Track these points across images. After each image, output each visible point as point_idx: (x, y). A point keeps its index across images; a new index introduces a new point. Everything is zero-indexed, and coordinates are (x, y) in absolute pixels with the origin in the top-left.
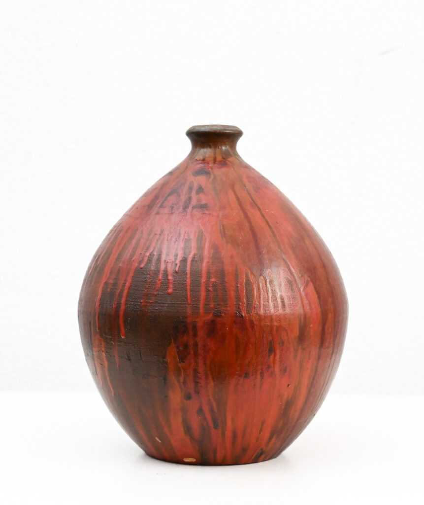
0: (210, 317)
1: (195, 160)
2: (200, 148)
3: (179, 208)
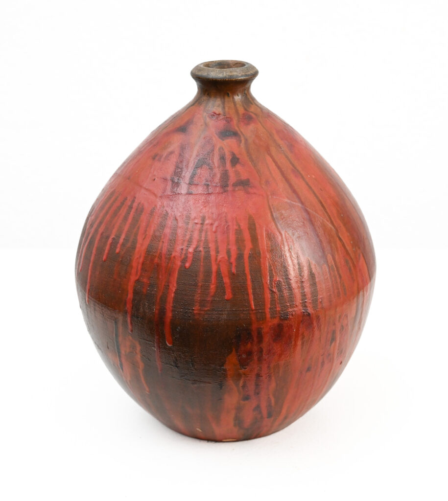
0: (276, 321)
1: (213, 114)
2: (215, 97)
3: (216, 186)
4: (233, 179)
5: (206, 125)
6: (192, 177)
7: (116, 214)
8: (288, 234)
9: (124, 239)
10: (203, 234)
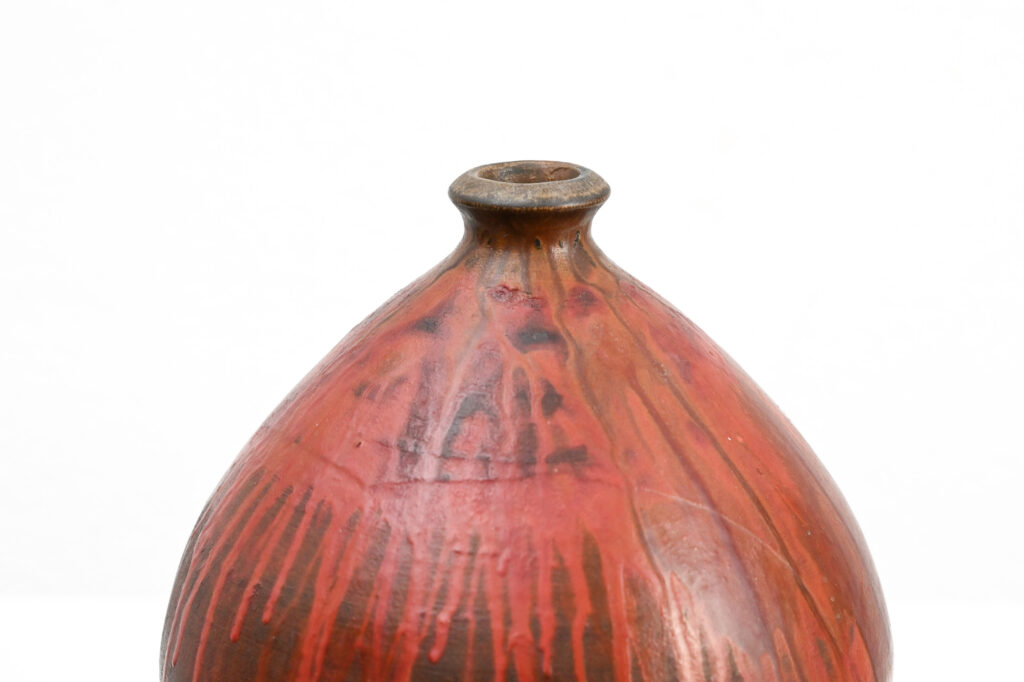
1: (500, 288)
2: (507, 248)
3: (506, 463)
4: (546, 445)
5: (485, 314)
6: (449, 441)
7: (264, 525)
8: (679, 580)
9: (283, 588)
10: (474, 580)
